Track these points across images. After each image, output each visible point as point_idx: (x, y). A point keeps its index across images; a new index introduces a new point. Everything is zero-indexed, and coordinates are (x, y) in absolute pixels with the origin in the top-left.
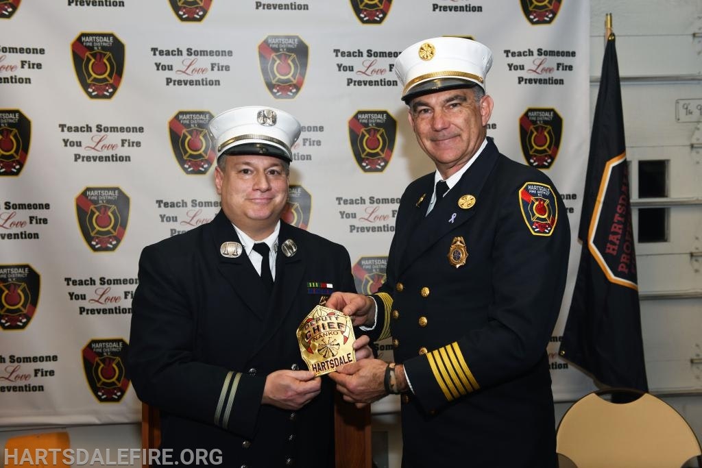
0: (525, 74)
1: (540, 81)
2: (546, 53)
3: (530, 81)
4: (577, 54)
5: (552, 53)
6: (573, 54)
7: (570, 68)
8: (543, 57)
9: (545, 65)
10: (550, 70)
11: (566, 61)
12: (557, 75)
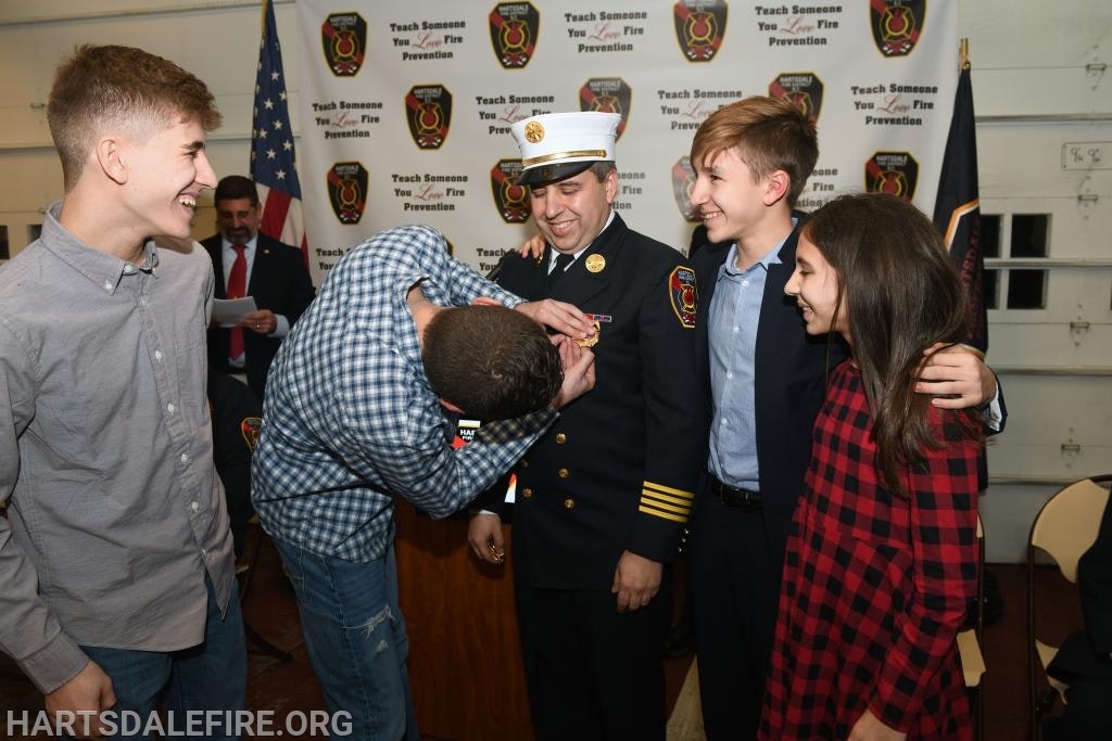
0: (875, 114)
1: (893, 121)
2: (901, 89)
3: (880, 121)
4: (939, 90)
5: (908, 89)
6: (935, 90)
7: (931, 106)
8: (897, 93)
9: (899, 103)
10: (905, 108)
11: (926, 98)
12: (914, 114)
